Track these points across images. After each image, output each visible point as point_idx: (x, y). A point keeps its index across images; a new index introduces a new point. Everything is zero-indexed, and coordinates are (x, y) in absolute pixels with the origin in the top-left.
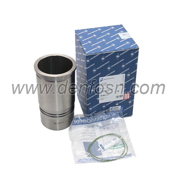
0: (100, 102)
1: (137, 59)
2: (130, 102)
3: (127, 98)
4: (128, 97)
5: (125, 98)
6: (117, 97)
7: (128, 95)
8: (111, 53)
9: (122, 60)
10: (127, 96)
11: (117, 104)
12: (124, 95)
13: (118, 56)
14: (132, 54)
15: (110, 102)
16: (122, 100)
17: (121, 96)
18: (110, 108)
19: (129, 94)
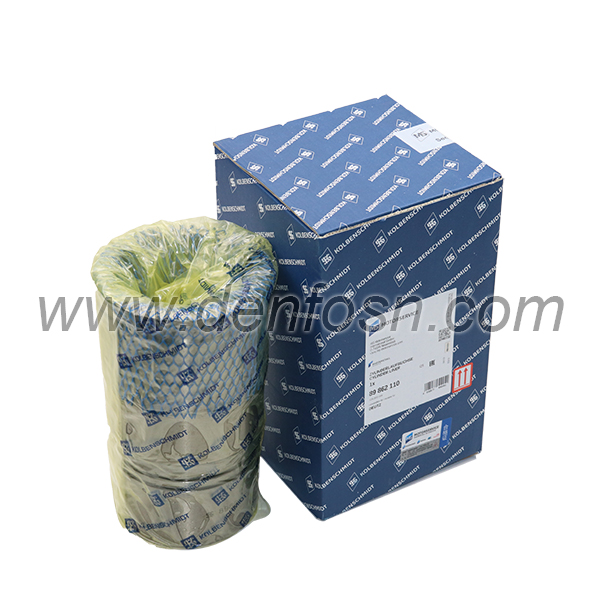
0: (368, 421)
1: (498, 223)
2: (474, 399)
3: (462, 384)
4: (468, 382)
5: (456, 386)
6: (429, 386)
7: (466, 370)
8: (407, 214)
9: (447, 236)
10: (463, 375)
11: (428, 417)
12: (453, 373)
13: (432, 224)
14: (481, 207)
15: (403, 413)
16: (446, 396)
17: (442, 381)
18: (405, 436)
19: (469, 367)
